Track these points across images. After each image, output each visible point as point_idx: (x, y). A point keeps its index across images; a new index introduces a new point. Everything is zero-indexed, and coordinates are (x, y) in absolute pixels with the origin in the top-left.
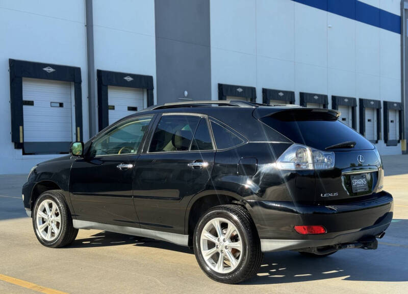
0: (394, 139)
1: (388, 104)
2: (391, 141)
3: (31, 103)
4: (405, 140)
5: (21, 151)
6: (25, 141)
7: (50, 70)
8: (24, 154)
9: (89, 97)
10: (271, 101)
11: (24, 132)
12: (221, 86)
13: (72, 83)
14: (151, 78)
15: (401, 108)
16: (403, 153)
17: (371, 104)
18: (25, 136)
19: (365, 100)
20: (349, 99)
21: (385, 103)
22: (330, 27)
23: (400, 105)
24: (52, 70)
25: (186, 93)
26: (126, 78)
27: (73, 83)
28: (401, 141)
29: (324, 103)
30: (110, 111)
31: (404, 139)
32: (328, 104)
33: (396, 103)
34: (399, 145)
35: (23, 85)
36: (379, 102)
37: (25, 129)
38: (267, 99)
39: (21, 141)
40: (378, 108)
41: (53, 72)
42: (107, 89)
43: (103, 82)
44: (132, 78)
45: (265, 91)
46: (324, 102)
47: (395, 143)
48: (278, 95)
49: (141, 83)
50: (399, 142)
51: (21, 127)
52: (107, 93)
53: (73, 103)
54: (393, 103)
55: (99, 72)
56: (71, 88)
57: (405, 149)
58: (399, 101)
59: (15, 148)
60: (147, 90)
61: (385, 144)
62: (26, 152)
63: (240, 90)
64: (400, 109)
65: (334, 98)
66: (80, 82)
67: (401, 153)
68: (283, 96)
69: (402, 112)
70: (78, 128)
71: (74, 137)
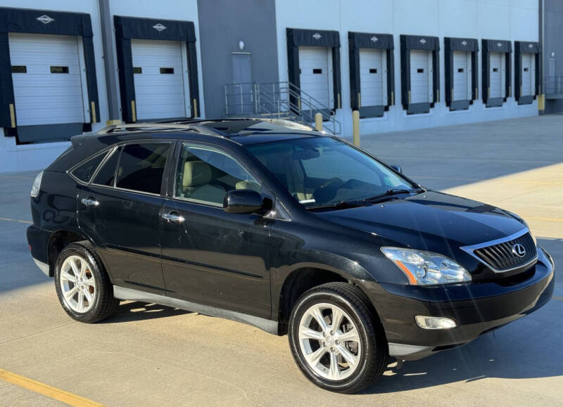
0: (529, 94)
1: (521, 45)
2: (523, 97)
3: (22, 69)
4: (543, 96)
5: (14, 139)
6: (18, 125)
7: (47, 19)
8: (18, 143)
9: (105, 57)
10: (360, 49)
11: (17, 111)
12: (290, 33)
13: (78, 37)
14: (191, 25)
15: (538, 50)
16: (541, 113)
17: (497, 46)
18: (17, 118)
19: (490, 40)
20: (468, 40)
21: (517, 44)
23: (538, 46)
24: (49, 20)
25: (242, 45)
26: (155, 27)
27: (81, 37)
28: (537, 97)
29: (433, 49)
30: (136, 76)
31: (541, 93)
32: (439, 49)
33: (532, 43)
34: (535, 103)
35: (10, 43)
36: (509, 43)
37: (16, 108)
38: (355, 47)
39: (13, 126)
40: (507, 51)
41: (51, 23)
42: (130, 44)
43: (124, 34)
44: (165, 26)
45: (351, 36)
46: (433, 46)
47: (529, 100)
48: (370, 41)
49: (179, 33)
50: (535, 98)
51: (11, 106)
52: (130, 49)
53: (83, 66)
54: (528, 43)
55: (117, 19)
56: (77, 44)
57: (543, 108)
58: (536, 39)
59: (6, 136)
60: (187, 43)
61: (516, 103)
62: (21, 141)
63: (317, 36)
64: (537, 52)
65: (447, 41)
66: (91, 36)
67: (537, 113)
68: (377, 42)
69: (540, 55)
70: (93, 103)
71: (88, 115)
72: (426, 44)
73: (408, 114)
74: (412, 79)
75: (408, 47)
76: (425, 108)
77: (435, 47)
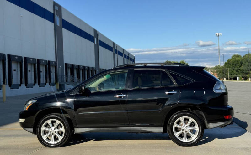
1: (50, 62)
19: (40, 59)
20: (33, 59)
22: (21, 16)
23: (56, 62)
31: (58, 82)
34: (55, 86)
40: (46, 64)
47: (53, 85)
50: (55, 84)
54: (53, 62)
57: (58, 88)
61: (49, 85)
67: (56, 90)
72: (18, 59)
73: (11, 89)
74: (13, 74)
75: (11, 60)
76: (17, 86)
77: (21, 60)
